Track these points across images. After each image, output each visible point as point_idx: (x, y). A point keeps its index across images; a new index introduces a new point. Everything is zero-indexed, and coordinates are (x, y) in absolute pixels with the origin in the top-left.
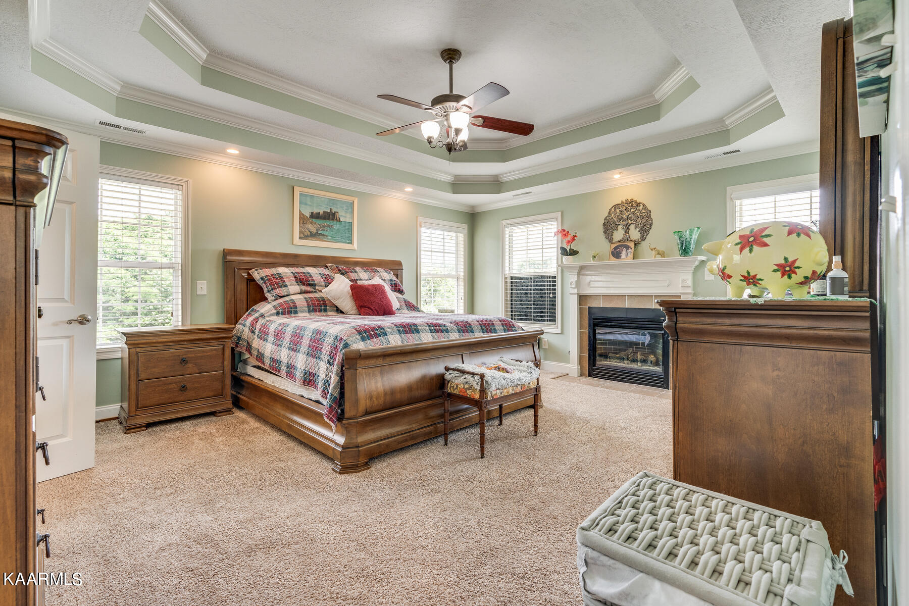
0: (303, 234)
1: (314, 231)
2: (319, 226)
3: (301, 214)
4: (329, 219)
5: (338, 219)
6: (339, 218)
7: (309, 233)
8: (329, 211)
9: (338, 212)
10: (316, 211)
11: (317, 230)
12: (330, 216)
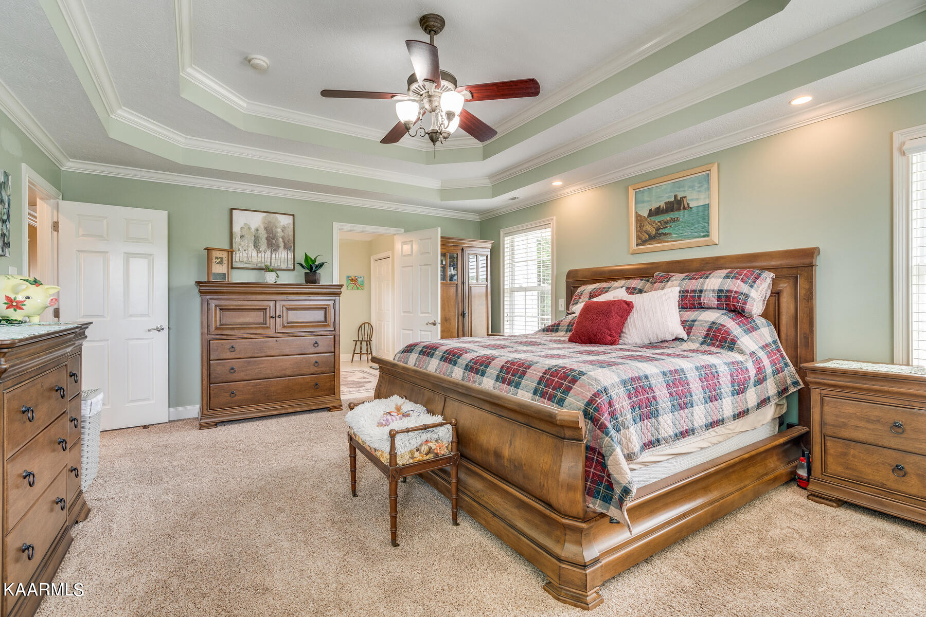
0: (641, 239)
1: (653, 232)
2: (659, 224)
3: (638, 215)
4: (672, 211)
5: (686, 205)
6: (688, 204)
7: (647, 237)
8: (672, 199)
9: (685, 197)
10: (654, 206)
11: (657, 230)
12: (676, 205)
